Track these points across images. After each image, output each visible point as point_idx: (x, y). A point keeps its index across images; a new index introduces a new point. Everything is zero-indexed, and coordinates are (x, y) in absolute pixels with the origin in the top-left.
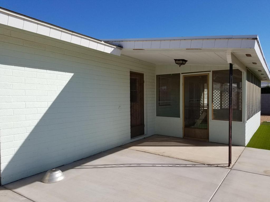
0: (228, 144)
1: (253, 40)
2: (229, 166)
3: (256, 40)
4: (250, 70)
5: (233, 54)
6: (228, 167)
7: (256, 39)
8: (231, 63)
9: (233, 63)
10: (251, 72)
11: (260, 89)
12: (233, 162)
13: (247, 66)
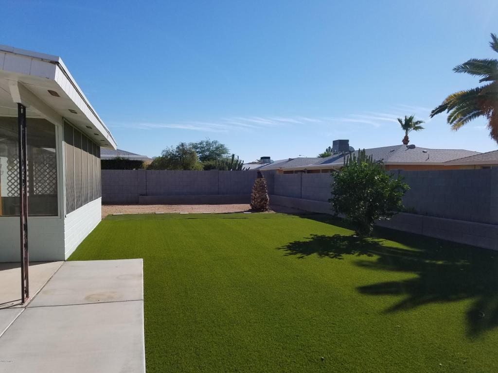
0: (20, 260)
1: (51, 64)
2: (23, 302)
3: (58, 65)
4: (73, 124)
5: (23, 86)
6: (20, 305)
7: (58, 63)
8: (20, 102)
9: (25, 104)
10: (74, 127)
11: (98, 160)
12: (32, 294)
13: (64, 116)
